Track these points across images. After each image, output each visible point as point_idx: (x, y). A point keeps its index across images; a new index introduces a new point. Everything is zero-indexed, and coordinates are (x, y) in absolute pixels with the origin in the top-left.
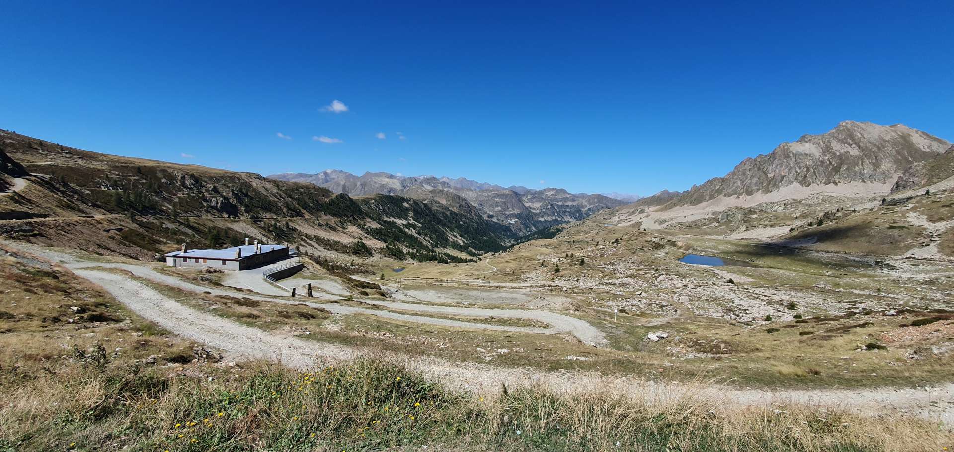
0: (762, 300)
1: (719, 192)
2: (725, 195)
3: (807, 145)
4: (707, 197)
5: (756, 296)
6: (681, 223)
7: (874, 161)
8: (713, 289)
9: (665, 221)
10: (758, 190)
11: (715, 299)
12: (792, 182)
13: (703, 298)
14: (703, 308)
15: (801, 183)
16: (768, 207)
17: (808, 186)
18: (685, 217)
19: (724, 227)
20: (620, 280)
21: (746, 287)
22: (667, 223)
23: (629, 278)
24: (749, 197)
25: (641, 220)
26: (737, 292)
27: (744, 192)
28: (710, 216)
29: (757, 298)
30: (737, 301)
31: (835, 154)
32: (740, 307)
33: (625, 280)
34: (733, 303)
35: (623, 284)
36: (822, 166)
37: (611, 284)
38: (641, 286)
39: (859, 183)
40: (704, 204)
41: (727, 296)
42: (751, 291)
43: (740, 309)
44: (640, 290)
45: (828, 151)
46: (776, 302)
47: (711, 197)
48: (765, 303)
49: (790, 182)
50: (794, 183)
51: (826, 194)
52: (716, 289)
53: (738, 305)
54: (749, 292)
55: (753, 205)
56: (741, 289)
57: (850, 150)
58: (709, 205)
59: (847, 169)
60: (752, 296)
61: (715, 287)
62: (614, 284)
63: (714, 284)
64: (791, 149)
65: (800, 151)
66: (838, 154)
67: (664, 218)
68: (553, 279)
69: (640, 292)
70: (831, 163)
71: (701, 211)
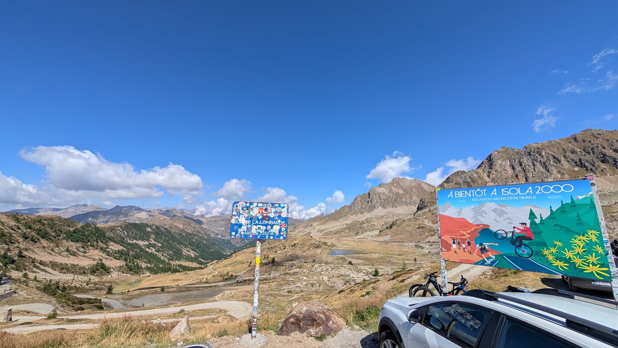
1: (348, 213)
2: (351, 215)
3: (382, 188)
4: (343, 216)
6: (331, 232)
7: (409, 196)
9: (323, 230)
10: (365, 211)
11: (341, 275)
13: (335, 276)
14: (334, 283)
15: (383, 207)
16: (370, 220)
17: (386, 209)
18: (333, 228)
19: (352, 232)
20: (293, 270)
21: (357, 266)
22: (324, 232)
23: (298, 269)
24: (361, 215)
25: (311, 231)
26: (352, 269)
27: (359, 213)
28: (345, 226)
29: (361, 272)
30: (352, 275)
31: (393, 193)
32: (353, 279)
33: (295, 270)
34: (350, 277)
35: (294, 273)
36: (390, 199)
37: (288, 274)
38: (305, 273)
39: (405, 207)
40: (342, 220)
41: (347, 273)
42: (359, 268)
43: (353, 280)
44: (303, 275)
45: (391, 192)
46: (370, 273)
47: (345, 216)
48: (364, 274)
49: (378, 207)
50: (380, 207)
51: (393, 212)
52: (342, 269)
53: (352, 278)
55: (364, 219)
56: (355, 268)
57: (399, 190)
58: (344, 221)
59: (400, 200)
60: (359, 271)
61: (342, 268)
62: (290, 274)
63: (341, 266)
64: (376, 190)
65: (380, 191)
66: (395, 193)
67: (322, 229)
69: (302, 277)
70: (393, 197)
71: (340, 224)
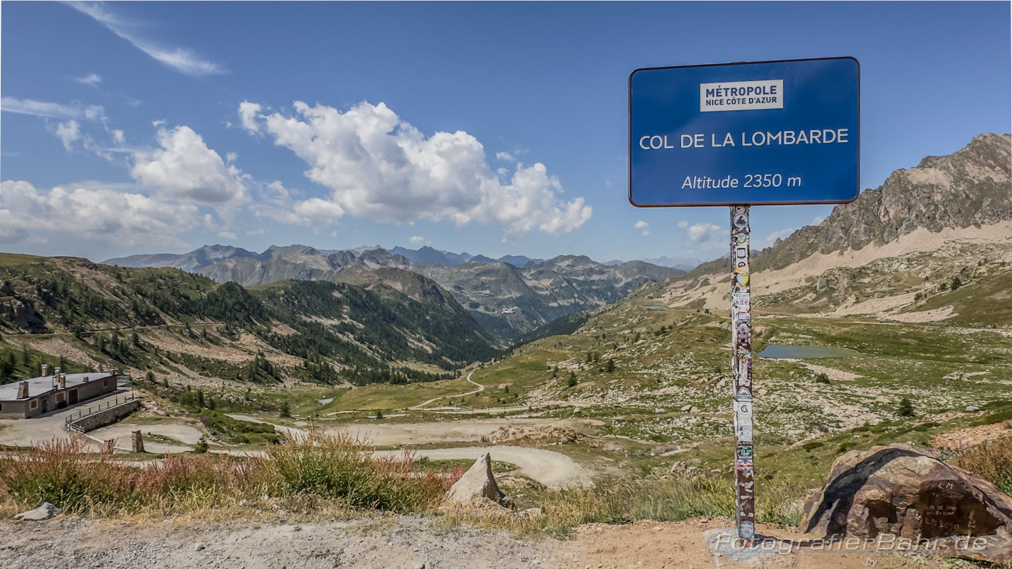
0: (864, 405)
1: (813, 247)
2: (823, 252)
3: (932, 171)
4: (797, 257)
5: (856, 399)
8: (794, 394)
10: (869, 241)
11: (796, 408)
12: (916, 227)
13: (778, 409)
14: (776, 424)
15: (929, 229)
16: (886, 265)
17: (939, 231)
18: (767, 287)
19: (825, 299)
20: (662, 391)
21: (843, 387)
23: (676, 388)
24: (856, 253)
25: (703, 297)
26: (829, 395)
27: (849, 246)
28: (803, 284)
29: (857, 402)
30: (827, 410)
31: (971, 182)
32: (830, 418)
34: (822, 413)
35: (666, 397)
36: (956, 202)
37: (648, 397)
38: (693, 398)
40: (793, 266)
41: (814, 403)
42: (849, 392)
43: (831, 422)
44: (689, 403)
45: (962, 179)
46: (884, 407)
47: (803, 256)
48: (867, 409)
49: (914, 228)
50: (919, 227)
51: (966, 241)
52: (799, 393)
53: (828, 415)
54: (846, 394)
55: (864, 264)
56: (837, 391)
57: (992, 175)
58: (800, 268)
59: (992, 203)
60: (848, 399)
61: (799, 390)
62: (654, 398)
63: (795, 385)
64: (909, 178)
65: (922, 180)
66: (976, 182)
68: (567, 396)
69: (687, 407)
71: (790, 277)
